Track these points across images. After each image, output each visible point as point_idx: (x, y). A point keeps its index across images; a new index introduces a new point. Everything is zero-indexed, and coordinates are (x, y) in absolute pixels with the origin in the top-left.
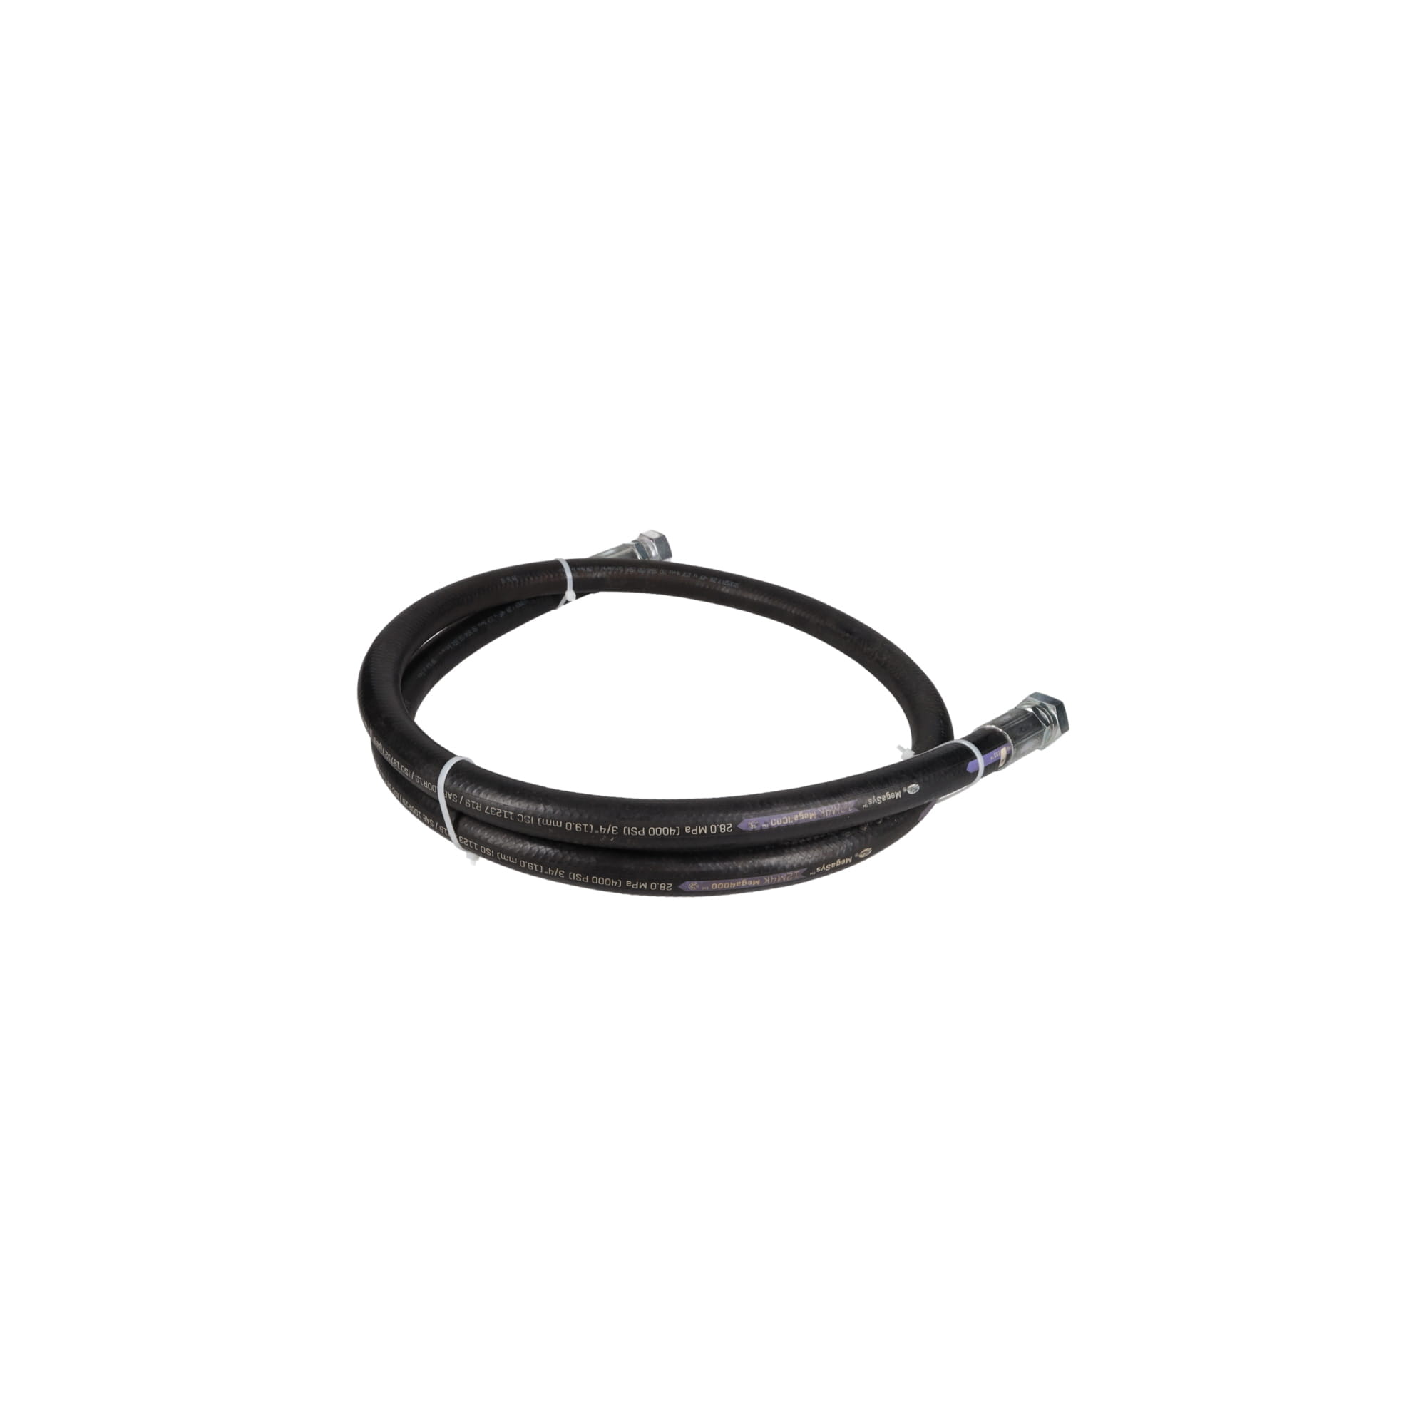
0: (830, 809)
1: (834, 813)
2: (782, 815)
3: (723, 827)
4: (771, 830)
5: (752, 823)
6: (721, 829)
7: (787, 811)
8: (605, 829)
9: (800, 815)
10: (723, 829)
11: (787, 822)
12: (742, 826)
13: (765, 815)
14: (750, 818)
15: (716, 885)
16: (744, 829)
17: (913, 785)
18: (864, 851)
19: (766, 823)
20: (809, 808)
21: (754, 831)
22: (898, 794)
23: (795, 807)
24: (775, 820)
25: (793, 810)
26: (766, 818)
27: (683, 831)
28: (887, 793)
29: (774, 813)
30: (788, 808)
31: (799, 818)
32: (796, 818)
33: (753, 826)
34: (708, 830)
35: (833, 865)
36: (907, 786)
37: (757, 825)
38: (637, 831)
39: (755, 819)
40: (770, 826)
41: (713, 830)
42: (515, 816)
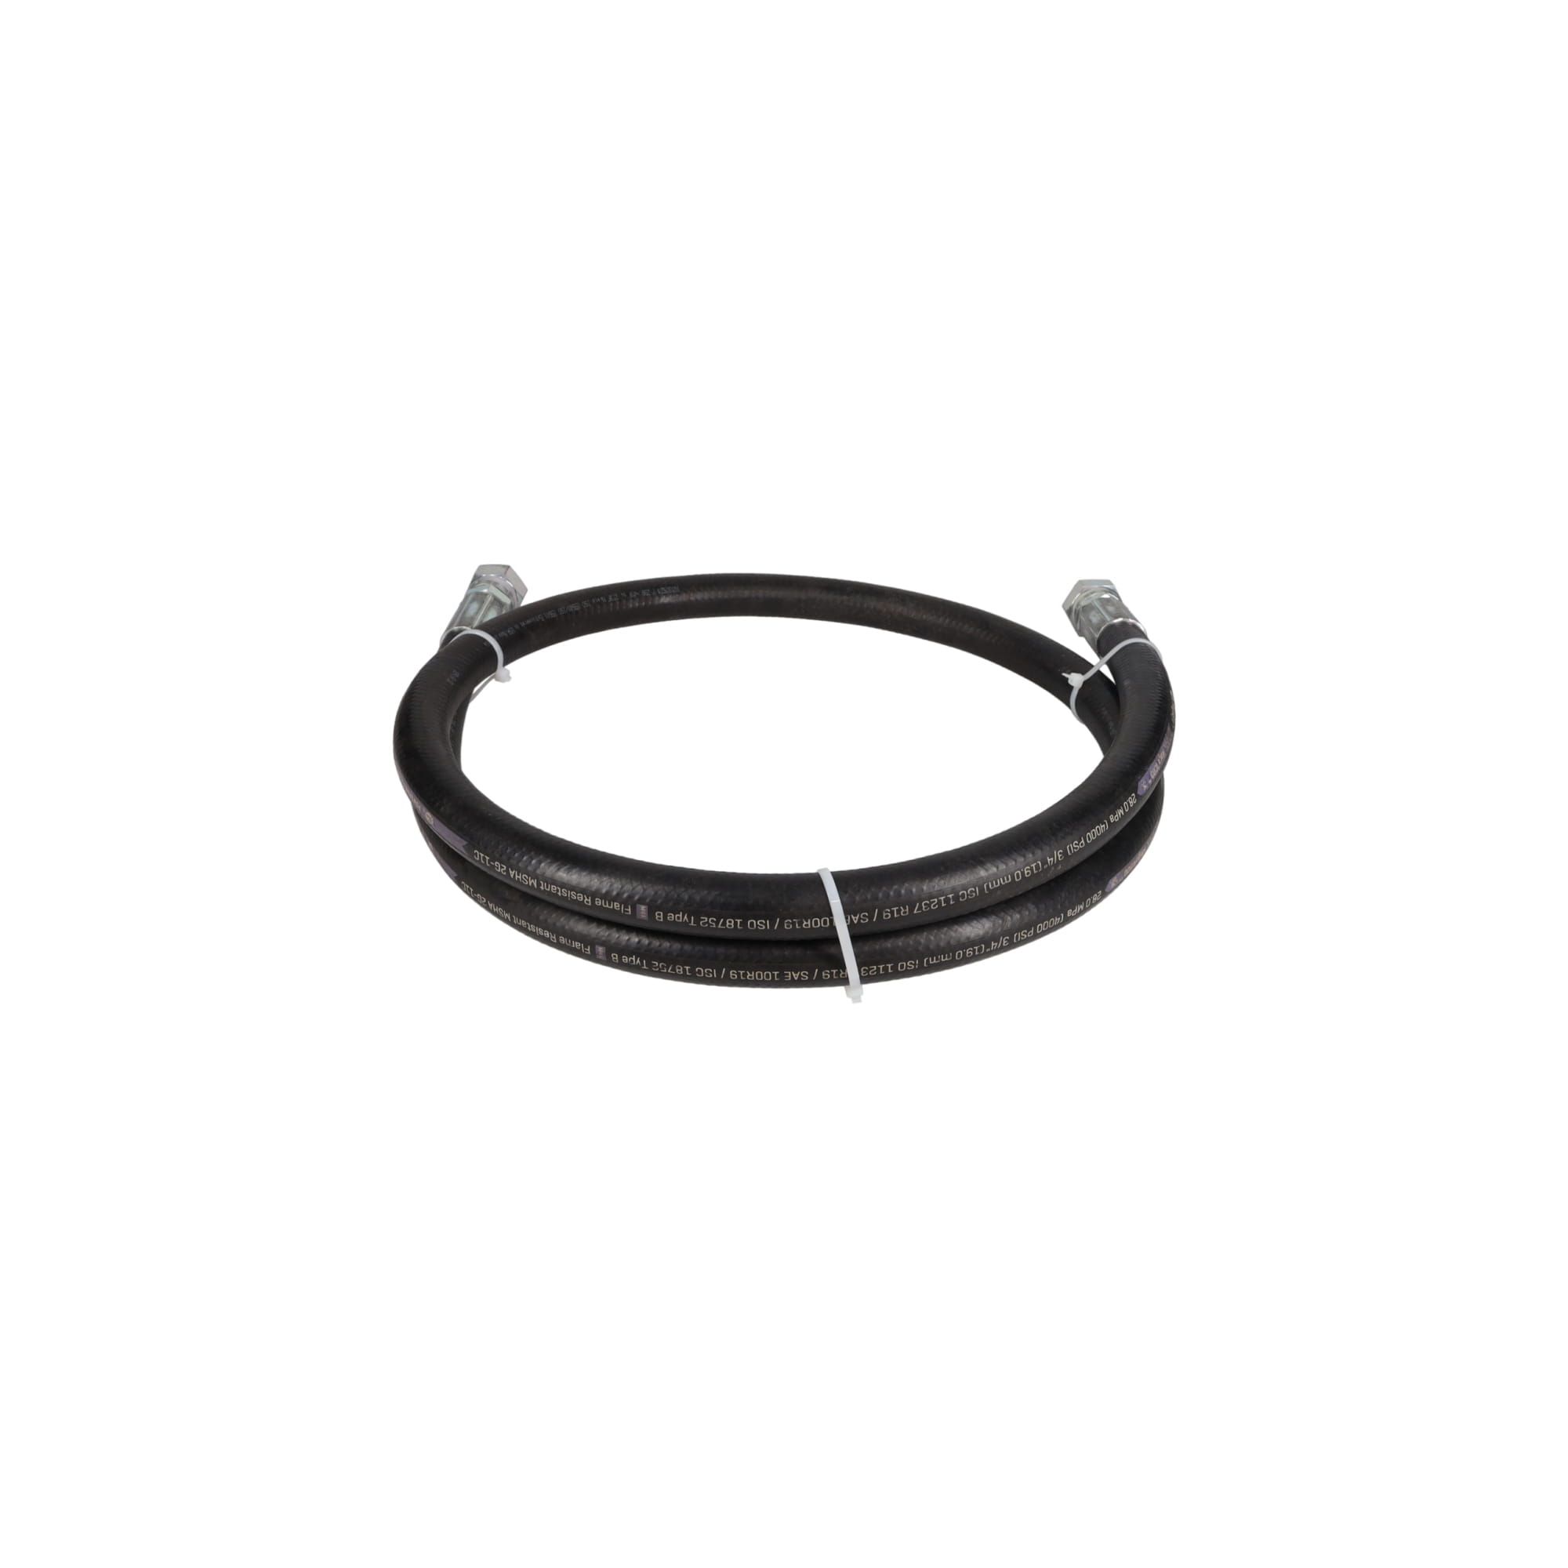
8: (1052, 859)
38: (1078, 845)
42: (956, 898)
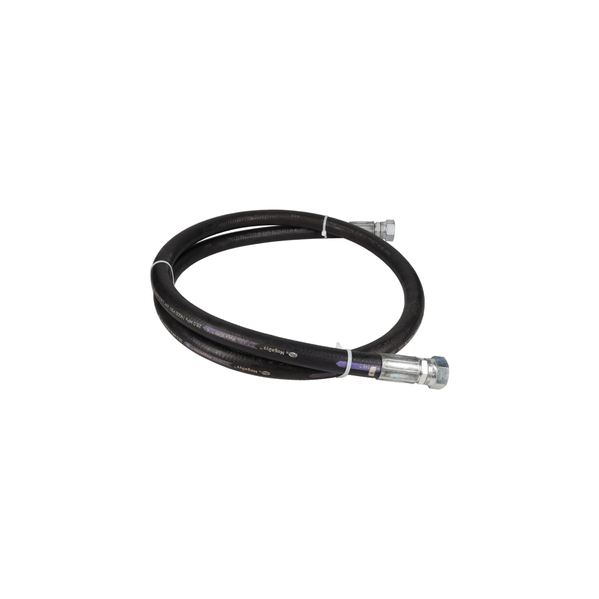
0: (242, 341)
1: (244, 343)
2: (222, 332)
3: (198, 325)
4: (215, 336)
5: (209, 329)
6: (197, 325)
7: (224, 332)
9: (229, 336)
10: (198, 326)
11: (222, 336)
12: (205, 328)
13: (215, 328)
14: (209, 326)
15: (196, 350)
16: (205, 330)
17: (294, 353)
18: (266, 372)
19: (214, 332)
20: (234, 335)
21: (208, 333)
22: (282, 353)
23: (229, 332)
24: (217, 333)
25: (227, 333)
26: (214, 330)
27: (185, 318)
28: (276, 349)
29: (219, 330)
30: (225, 331)
31: (228, 337)
32: (226, 337)
33: (208, 331)
34: (193, 323)
35: (246, 369)
36: (289, 352)
37: (210, 331)
39: (210, 328)
40: (215, 334)
41: (194, 324)
